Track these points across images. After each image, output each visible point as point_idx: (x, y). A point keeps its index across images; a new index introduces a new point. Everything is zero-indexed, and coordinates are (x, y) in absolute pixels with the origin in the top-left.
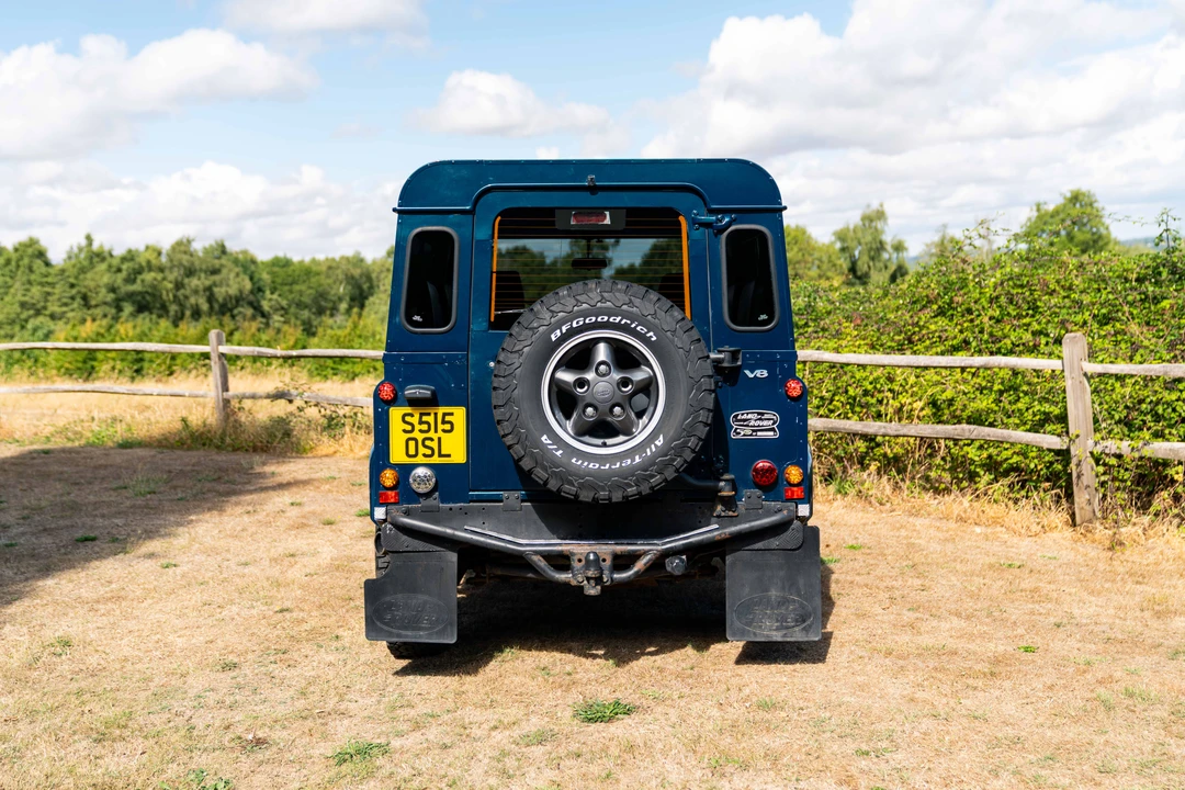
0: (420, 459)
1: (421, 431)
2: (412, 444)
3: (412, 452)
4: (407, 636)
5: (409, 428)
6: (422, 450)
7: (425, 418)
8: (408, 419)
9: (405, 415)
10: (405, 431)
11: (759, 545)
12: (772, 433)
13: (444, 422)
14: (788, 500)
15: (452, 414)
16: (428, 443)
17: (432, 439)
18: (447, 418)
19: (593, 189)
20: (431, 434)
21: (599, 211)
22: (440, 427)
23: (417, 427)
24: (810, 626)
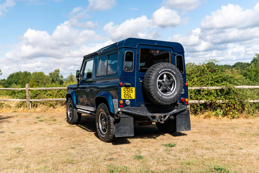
0: (127, 98)
1: (127, 92)
2: (125, 95)
3: (125, 97)
4: (124, 135)
5: (125, 92)
6: (127, 96)
7: (128, 90)
8: (125, 90)
9: (124, 89)
10: (124, 92)
11: (181, 114)
12: (183, 93)
13: (131, 90)
14: (186, 105)
15: (132, 89)
16: (128, 95)
17: (129, 94)
18: (132, 90)
19: (156, 46)
20: (129, 93)
21: (156, 50)
22: (130, 91)
23: (126, 91)
24: (189, 128)
